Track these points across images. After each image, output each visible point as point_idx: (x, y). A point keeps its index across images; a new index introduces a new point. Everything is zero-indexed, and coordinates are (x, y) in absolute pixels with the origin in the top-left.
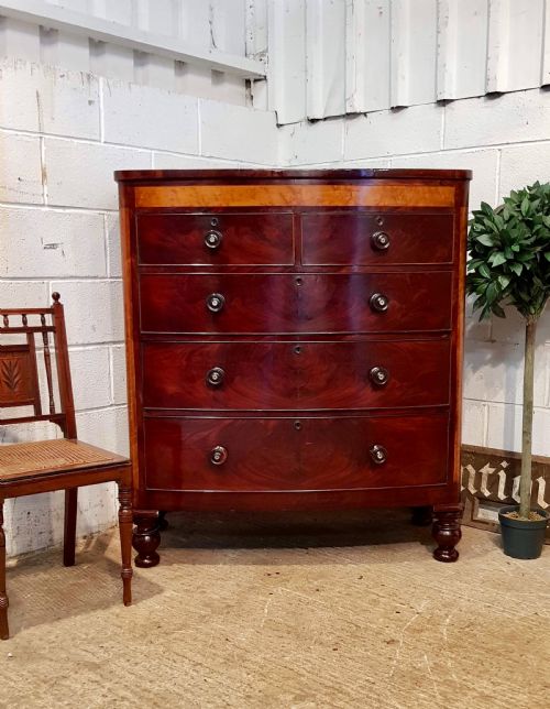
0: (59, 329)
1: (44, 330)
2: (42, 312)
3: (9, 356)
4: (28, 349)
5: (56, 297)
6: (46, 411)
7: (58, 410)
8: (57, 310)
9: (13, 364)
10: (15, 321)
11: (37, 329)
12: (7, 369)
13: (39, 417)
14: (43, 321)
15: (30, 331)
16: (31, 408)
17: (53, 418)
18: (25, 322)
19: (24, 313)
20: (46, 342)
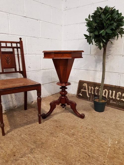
0: (21, 48)
1: (17, 48)
2: (17, 43)
3: (7, 54)
4: (13, 53)
5: (20, 39)
6: (18, 70)
7: (21, 70)
8: (21, 42)
9: (8, 57)
10: (9, 45)
11: (15, 47)
12: (7, 58)
13: (16, 72)
14: (17, 45)
15: (13, 48)
16: (14, 69)
17: (20, 72)
18: (12, 45)
19: (12, 43)
20: (18, 51)
